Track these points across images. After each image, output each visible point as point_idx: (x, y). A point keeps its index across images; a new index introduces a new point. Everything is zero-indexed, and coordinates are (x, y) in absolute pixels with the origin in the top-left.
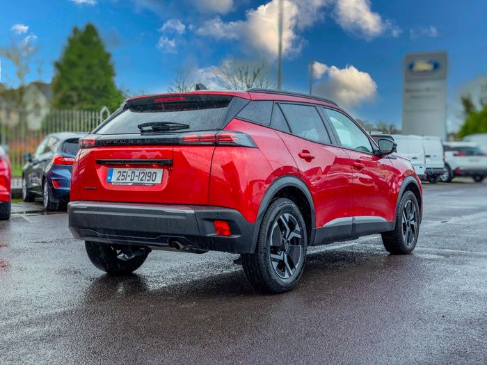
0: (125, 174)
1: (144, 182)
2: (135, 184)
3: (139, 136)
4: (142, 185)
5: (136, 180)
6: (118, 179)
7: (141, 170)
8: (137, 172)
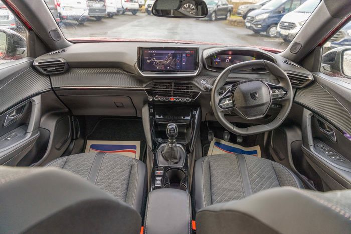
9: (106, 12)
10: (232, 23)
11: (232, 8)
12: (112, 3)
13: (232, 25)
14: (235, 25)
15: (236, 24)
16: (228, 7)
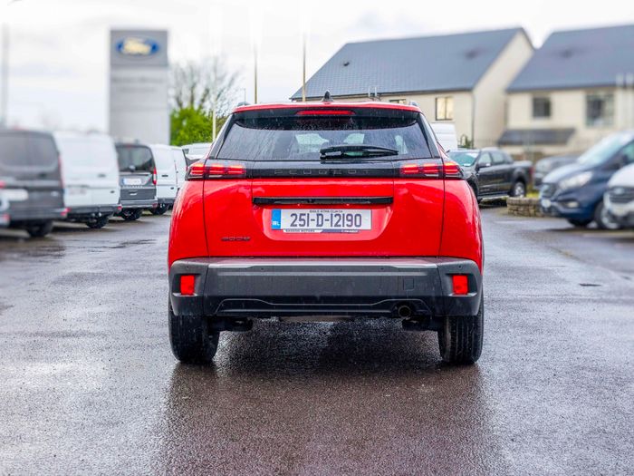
0: (305, 218)
1: (342, 228)
2: (325, 231)
3: (318, 165)
4: (340, 232)
5: (327, 226)
6: (292, 225)
7: (334, 211)
8: (327, 214)
9: (65, 210)
10: (522, 209)
11: (529, 171)
12: (102, 176)
13: (522, 215)
14: (530, 215)
15: (532, 211)
16: (513, 170)
